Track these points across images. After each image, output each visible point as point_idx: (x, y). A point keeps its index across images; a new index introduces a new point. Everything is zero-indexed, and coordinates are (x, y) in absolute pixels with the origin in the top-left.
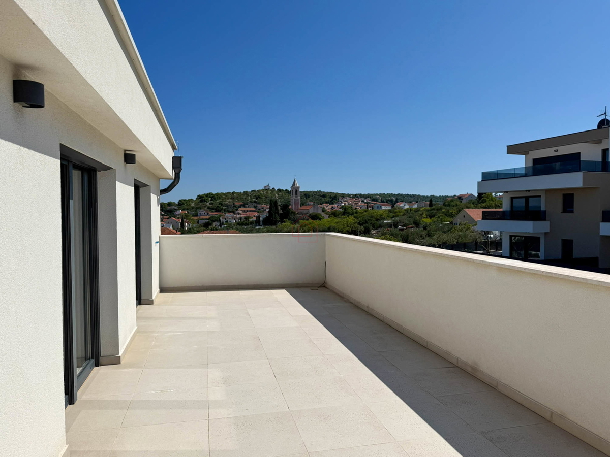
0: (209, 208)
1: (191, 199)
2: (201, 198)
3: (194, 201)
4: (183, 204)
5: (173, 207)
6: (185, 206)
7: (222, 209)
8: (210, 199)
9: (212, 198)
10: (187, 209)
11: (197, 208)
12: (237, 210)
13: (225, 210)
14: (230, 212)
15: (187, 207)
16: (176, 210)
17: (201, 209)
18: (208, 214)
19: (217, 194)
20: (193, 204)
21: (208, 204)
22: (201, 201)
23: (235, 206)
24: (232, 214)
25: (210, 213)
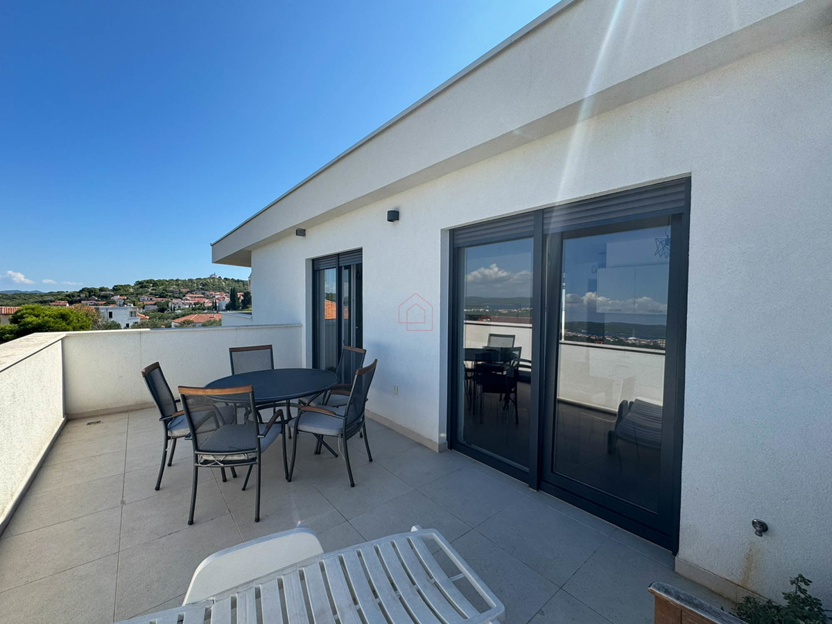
0: (151, 294)
1: (129, 285)
2: (141, 285)
3: (132, 287)
4: (120, 289)
5: (108, 292)
6: (122, 292)
7: (167, 295)
8: (151, 285)
9: (153, 284)
10: (126, 295)
11: (137, 294)
12: (184, 296)
13: (170, 296)
14: (177, 298)
15: (125, 293)
16: (113, 296)
17: (142, 294)
18: (151, 299)
19: (159, 281)
20: (132, 290)
21: (150, 290)
22: (141, 287)
23: (181, 293)
24: (180, 300)
25: (154, 299)
